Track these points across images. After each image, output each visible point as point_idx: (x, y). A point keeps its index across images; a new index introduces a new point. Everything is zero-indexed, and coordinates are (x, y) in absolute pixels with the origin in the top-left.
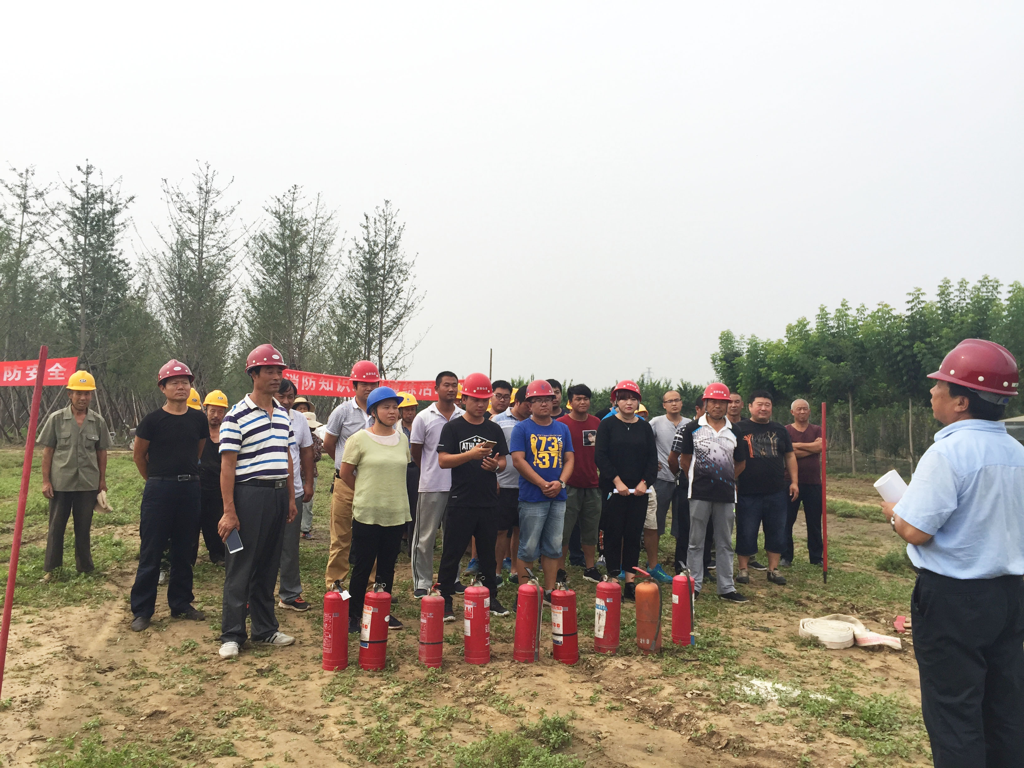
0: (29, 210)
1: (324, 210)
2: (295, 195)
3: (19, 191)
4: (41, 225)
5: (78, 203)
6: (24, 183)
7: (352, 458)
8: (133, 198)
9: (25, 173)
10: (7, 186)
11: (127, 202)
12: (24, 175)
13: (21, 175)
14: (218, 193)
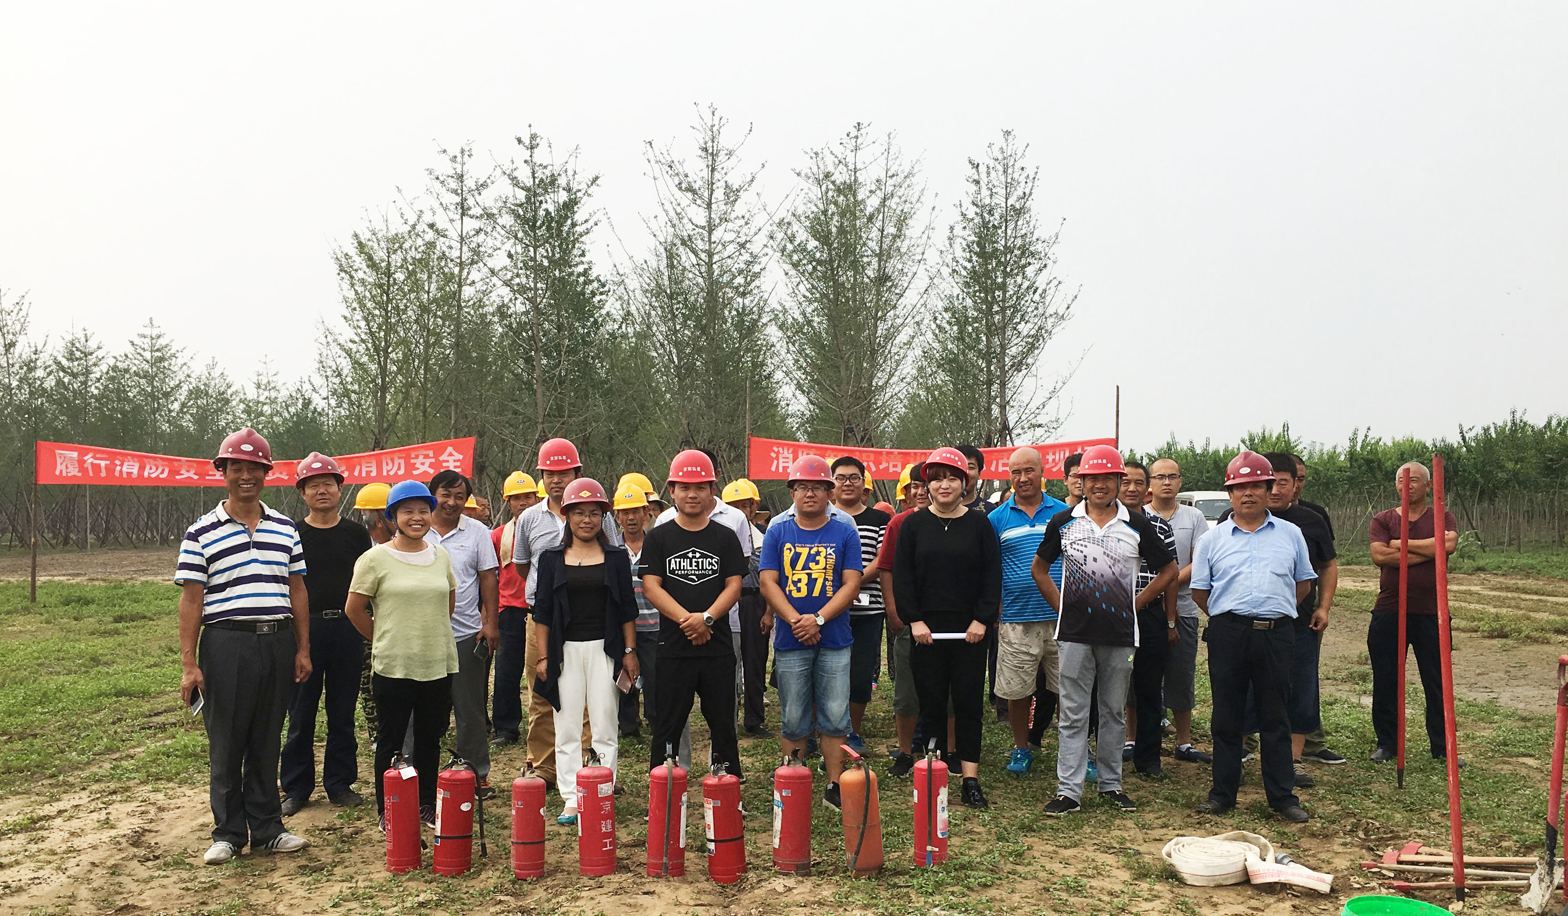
0: (470, 213)
1: (898, 162)
2: (859, 141)
3: (453, 184)
4: (486, 233)
5: (521, 195)
6: (459, 171)
7: (367, 585)
8: (597, 178)
9: (459, 155)
10: (437, 178)
11: (589, 187)
12: (459, 159)
13: (454, 159)
14: (730, 154)
